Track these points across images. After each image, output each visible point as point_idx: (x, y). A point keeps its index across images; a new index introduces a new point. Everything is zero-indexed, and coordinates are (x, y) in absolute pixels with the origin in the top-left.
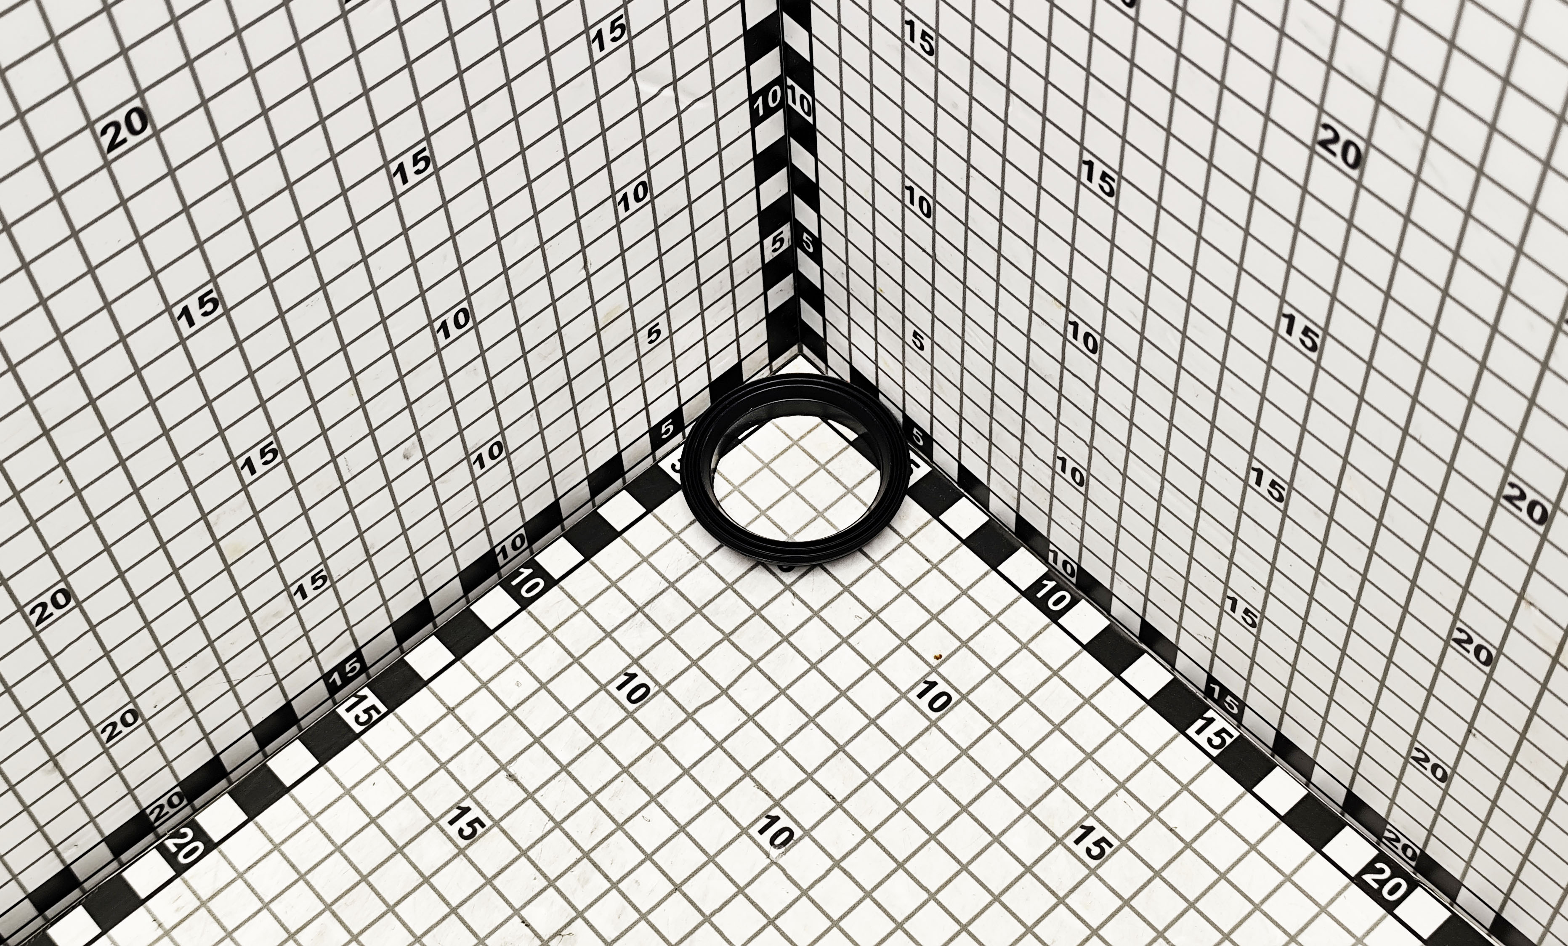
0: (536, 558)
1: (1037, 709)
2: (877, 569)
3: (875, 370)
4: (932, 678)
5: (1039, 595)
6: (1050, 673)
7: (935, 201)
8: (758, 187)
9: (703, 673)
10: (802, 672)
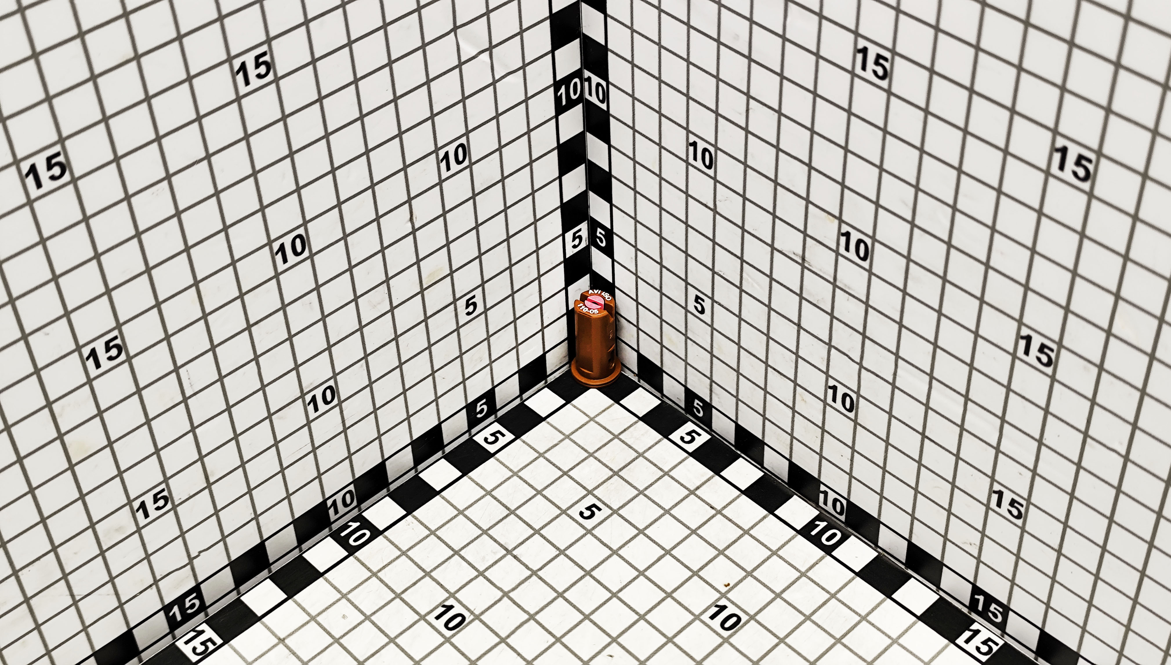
0: (363, 514)
1: (819, 626)
2: (667, 515)
3: (660, 350)
4: (722, 602)
5: (813, 533)
6: (828, 596)
7: (717, 149)
8: (560, 178)
9: (514, 603)
10: (604, 600)
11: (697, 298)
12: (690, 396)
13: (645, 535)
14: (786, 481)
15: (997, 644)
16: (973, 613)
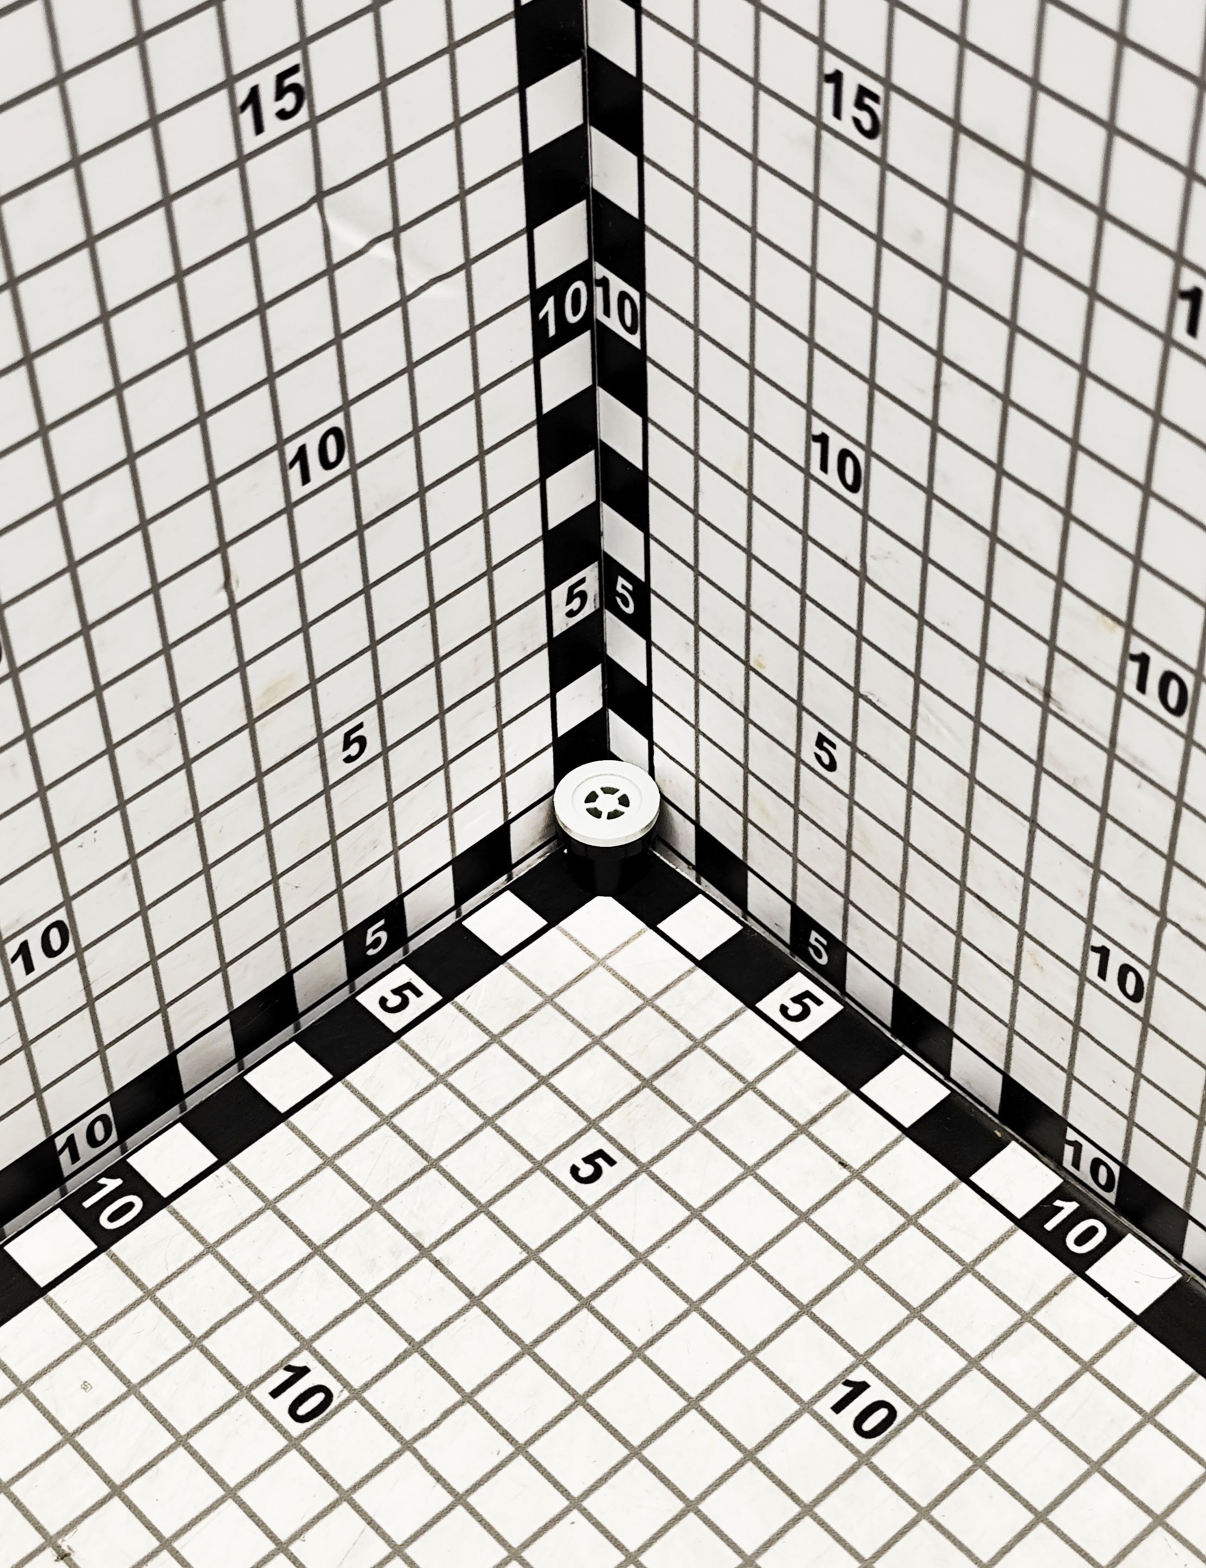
0: (130, 1161)
1: (1056, 1433)
2: (750, 1179)
3: (740, 827)
4: (860, 1375)
5: (1049, 1226)
7: (870, 454)
8: (542, 481)
9: (431, 1365)
10: (617, 1364)
11: (820, 739)
12: (802, 922)
13: (704, 1221)
14: (996, 1110)
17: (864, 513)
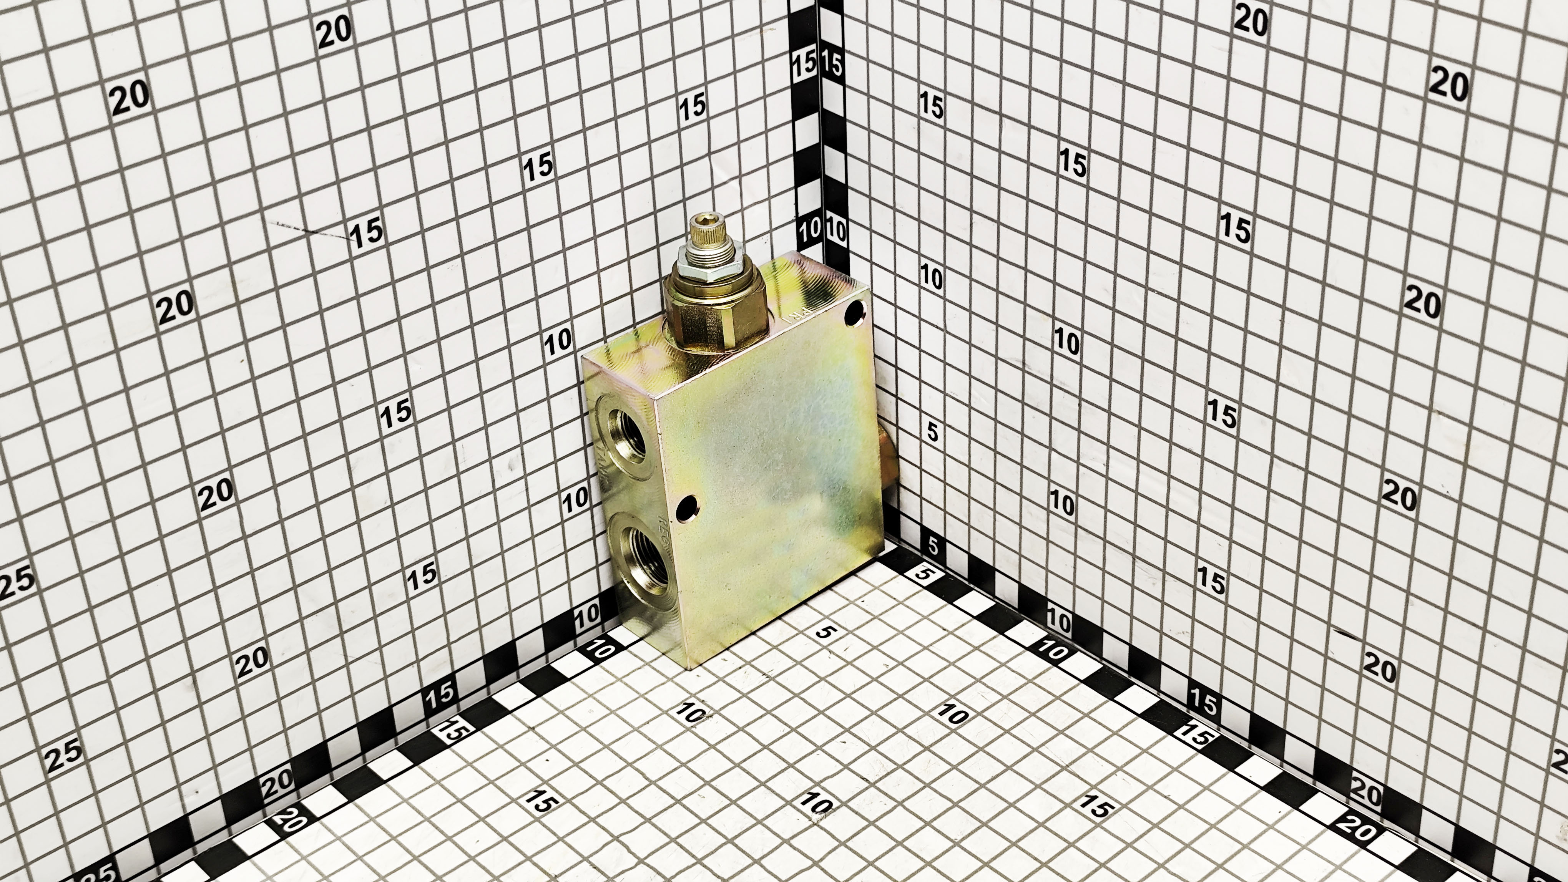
11: (931, 424)
12: (926, 533)
13: (879, 650)
14: (1016, 606)
15: (1213, 736)
16: (1191, 712)
17: (944, 298)
